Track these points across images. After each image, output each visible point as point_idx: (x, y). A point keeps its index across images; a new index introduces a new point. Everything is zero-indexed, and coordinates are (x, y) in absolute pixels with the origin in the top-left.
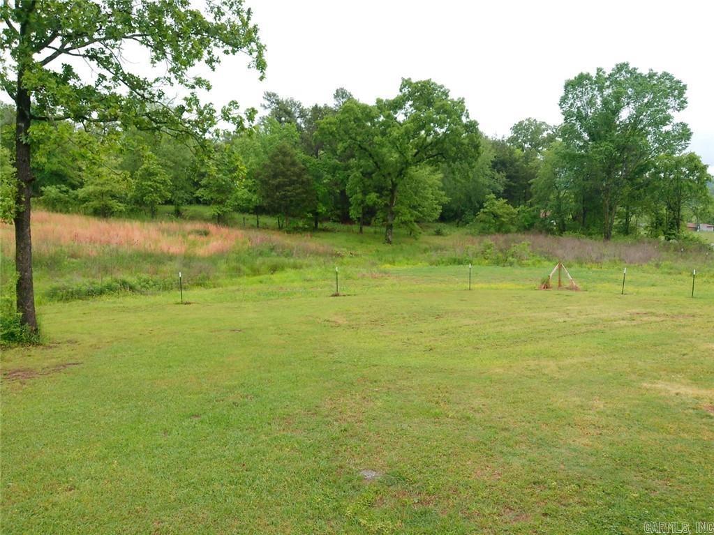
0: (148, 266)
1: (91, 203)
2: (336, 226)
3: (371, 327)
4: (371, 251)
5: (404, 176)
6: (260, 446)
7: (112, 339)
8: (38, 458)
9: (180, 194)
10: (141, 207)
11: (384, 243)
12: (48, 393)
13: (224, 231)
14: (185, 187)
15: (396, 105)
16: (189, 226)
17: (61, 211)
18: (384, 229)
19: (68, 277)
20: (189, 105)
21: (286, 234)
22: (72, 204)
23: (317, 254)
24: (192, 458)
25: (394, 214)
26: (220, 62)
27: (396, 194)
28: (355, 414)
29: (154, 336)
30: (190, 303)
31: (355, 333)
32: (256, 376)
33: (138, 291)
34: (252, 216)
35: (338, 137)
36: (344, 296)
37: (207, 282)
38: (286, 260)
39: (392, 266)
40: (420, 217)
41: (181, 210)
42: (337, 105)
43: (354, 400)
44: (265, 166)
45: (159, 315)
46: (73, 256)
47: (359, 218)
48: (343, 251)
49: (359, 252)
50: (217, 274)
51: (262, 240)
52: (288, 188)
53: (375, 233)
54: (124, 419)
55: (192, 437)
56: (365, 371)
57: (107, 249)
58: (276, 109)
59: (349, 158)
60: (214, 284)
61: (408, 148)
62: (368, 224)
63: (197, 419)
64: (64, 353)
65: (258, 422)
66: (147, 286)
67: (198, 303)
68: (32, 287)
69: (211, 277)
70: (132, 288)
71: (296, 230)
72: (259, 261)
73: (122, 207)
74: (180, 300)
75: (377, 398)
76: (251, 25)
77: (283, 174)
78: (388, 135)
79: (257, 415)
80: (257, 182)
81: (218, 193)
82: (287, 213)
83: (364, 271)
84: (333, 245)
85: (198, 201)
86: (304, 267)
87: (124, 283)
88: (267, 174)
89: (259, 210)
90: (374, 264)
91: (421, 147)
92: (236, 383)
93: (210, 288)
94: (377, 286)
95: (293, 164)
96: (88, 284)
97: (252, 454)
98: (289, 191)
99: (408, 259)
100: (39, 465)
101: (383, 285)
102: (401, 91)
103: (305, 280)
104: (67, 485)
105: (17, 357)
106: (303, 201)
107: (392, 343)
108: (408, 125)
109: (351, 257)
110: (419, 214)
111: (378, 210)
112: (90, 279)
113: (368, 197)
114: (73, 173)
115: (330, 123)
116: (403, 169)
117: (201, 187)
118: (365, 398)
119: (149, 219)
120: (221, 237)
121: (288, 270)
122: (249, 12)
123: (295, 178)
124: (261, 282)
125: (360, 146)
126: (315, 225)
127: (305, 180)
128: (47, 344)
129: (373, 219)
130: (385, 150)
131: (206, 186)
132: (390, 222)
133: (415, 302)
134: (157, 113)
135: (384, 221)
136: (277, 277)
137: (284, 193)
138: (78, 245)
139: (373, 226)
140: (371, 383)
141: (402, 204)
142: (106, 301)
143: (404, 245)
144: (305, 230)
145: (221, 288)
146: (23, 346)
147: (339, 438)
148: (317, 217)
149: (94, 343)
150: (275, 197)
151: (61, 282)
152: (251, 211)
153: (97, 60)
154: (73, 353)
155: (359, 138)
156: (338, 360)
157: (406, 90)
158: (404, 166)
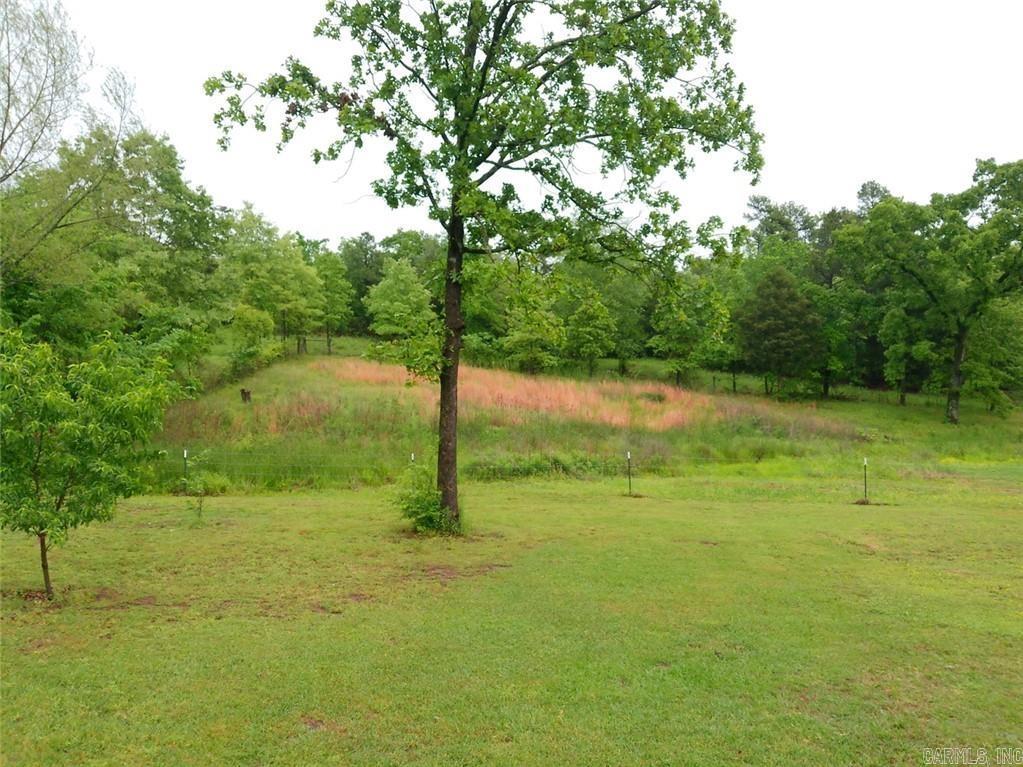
0: (585, 439)
1: (518, 355)
2: (860, 392)
3: (932, 560)
4: (920, 435)
5: (981, 314)
6: (763, 728)
7: (546, 537)
8: (466, 689)
9: (629, 344)
10: (577, 360)
11: (944, 423)
12: (472, 601)
13: (686, 395)
14: (634, 334)
15: (968, 201)
16: (638, 388)
17: (483, 365)
18: (944, 400)
19: (490, 450)
20: (655, 224)
21: (777, 403)
22: (494, 356)
23: (827, 434)
24: (663, 727)
25: (962, 376)
26: (694, 165)
27: (966, 342)
28: (915, 703)
29: (596, 539)
30: (640, 497)
31: (902, 567)
32: (745, 616)
33: (574, 474)
34: (725, 375)
35: (866, 254)
36: (878, 505)
37: (662, 468)
38: (778, 442)
39: (958, 461)
40: (1010, 381)
41: (626, 365)
42: (862, 208)
43: (911, 679)
44: (749, 302)
45: (601, 509)
46: (496, 423)
47: (899, 381)
48: (872, 432)
49: (899, 435)
50: (677, 457)
51: (741, 411)
52: (783, 334)
53: (928, 404)
54: (568, 651)
55: (662, 695)
56: (926, 634)
57: (535, 415)
58: (767, 219)
59: (883, 286)
60: (672, 471)
61: (988, 268)
62: (915, 390)
63: (665, 668)
64: (488, 550)
65: (756, 689)
66: (584, 467)
67: (651, 497)
68: (455, 461)
69: (668, 461)
70: (565, 470)
71: (794, 397)
72: (737, 441)
73: (554, 361)
74: (627, 491)
75: (953, 682)
76: (743, 107)
77: (775, 313)
78: (953, 248)
79: (753, 677)
80: (735, 325)
81: (680, 343)
82: (779, 371)
83: (910, 467)
84: (854, 422)
85: (650, 353)
86: (807, 453)
87: (556, 462)
88: (749, 314)
89: (736, 367)
90: (926, 456)
91: (1011, 267)
92: (717, 622)
93: (668, 476)
94: (934, 493)
95: (792, 298)
96: (513, 460)
97: (751, 737)
98: (783, 339)
99: (988, 450)
100: (468, 699)
101: (946, 492)
102: (975, 180)
103: (809, 475)
104: (502, 733)
105: (435, 549)
106: (806, 353)
107: (971, 591)
108: (990, 232)
109: (884, 443)
110: (1009, 377)
111: (933, 367)
112: (516, 454)
113: (914, 348)
114: (498, 318)
115: (853, 234)
116: (979, 303)
117: (656, 333)
118: (930, 678)
119: (587, 377)
120: (682, 403)
121: (781, 457)
122: (741, 88)
123: (794, 319)
124: (740, 473)
125: (903, 267)
126: (824, 390)
127: (809, 321)
128: (469, 535)
129: (925, 382)
130: (946, 273)
131: (662, 333)
132: (955, 388)
133: (1008, 526)
134: (612, 237)
135: (943, 386)
136: (764, 466)
137: (775, 341)
138: (502, 410)
139: (924, 393)
140: (940, 654)
141: (977, 358)
142: (534, 485)
143: (980, 427)
144: (806, 397)
145: (681, 478)
146: (442, 535)
147: (891, 738)
148: (828, 377)
149: (523, 540)
150: (762, 347)
151: (482, 456)
152: (724, 368)
153: (541, 174)
154: (499, 550)
155: (902, 256)
156: (877, 608)
157: (987, 178)
158: (981, 298)
